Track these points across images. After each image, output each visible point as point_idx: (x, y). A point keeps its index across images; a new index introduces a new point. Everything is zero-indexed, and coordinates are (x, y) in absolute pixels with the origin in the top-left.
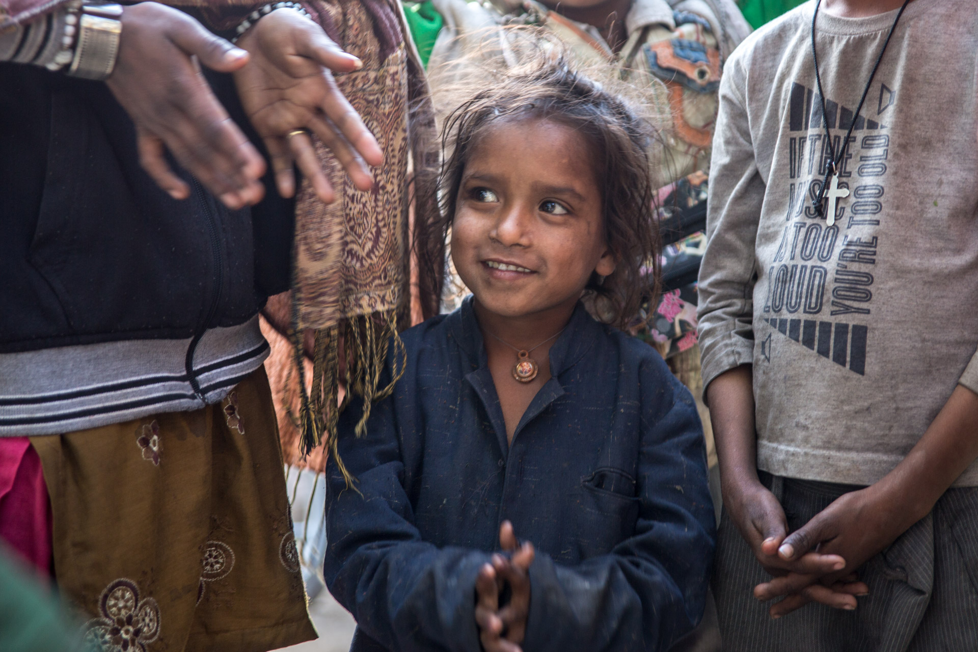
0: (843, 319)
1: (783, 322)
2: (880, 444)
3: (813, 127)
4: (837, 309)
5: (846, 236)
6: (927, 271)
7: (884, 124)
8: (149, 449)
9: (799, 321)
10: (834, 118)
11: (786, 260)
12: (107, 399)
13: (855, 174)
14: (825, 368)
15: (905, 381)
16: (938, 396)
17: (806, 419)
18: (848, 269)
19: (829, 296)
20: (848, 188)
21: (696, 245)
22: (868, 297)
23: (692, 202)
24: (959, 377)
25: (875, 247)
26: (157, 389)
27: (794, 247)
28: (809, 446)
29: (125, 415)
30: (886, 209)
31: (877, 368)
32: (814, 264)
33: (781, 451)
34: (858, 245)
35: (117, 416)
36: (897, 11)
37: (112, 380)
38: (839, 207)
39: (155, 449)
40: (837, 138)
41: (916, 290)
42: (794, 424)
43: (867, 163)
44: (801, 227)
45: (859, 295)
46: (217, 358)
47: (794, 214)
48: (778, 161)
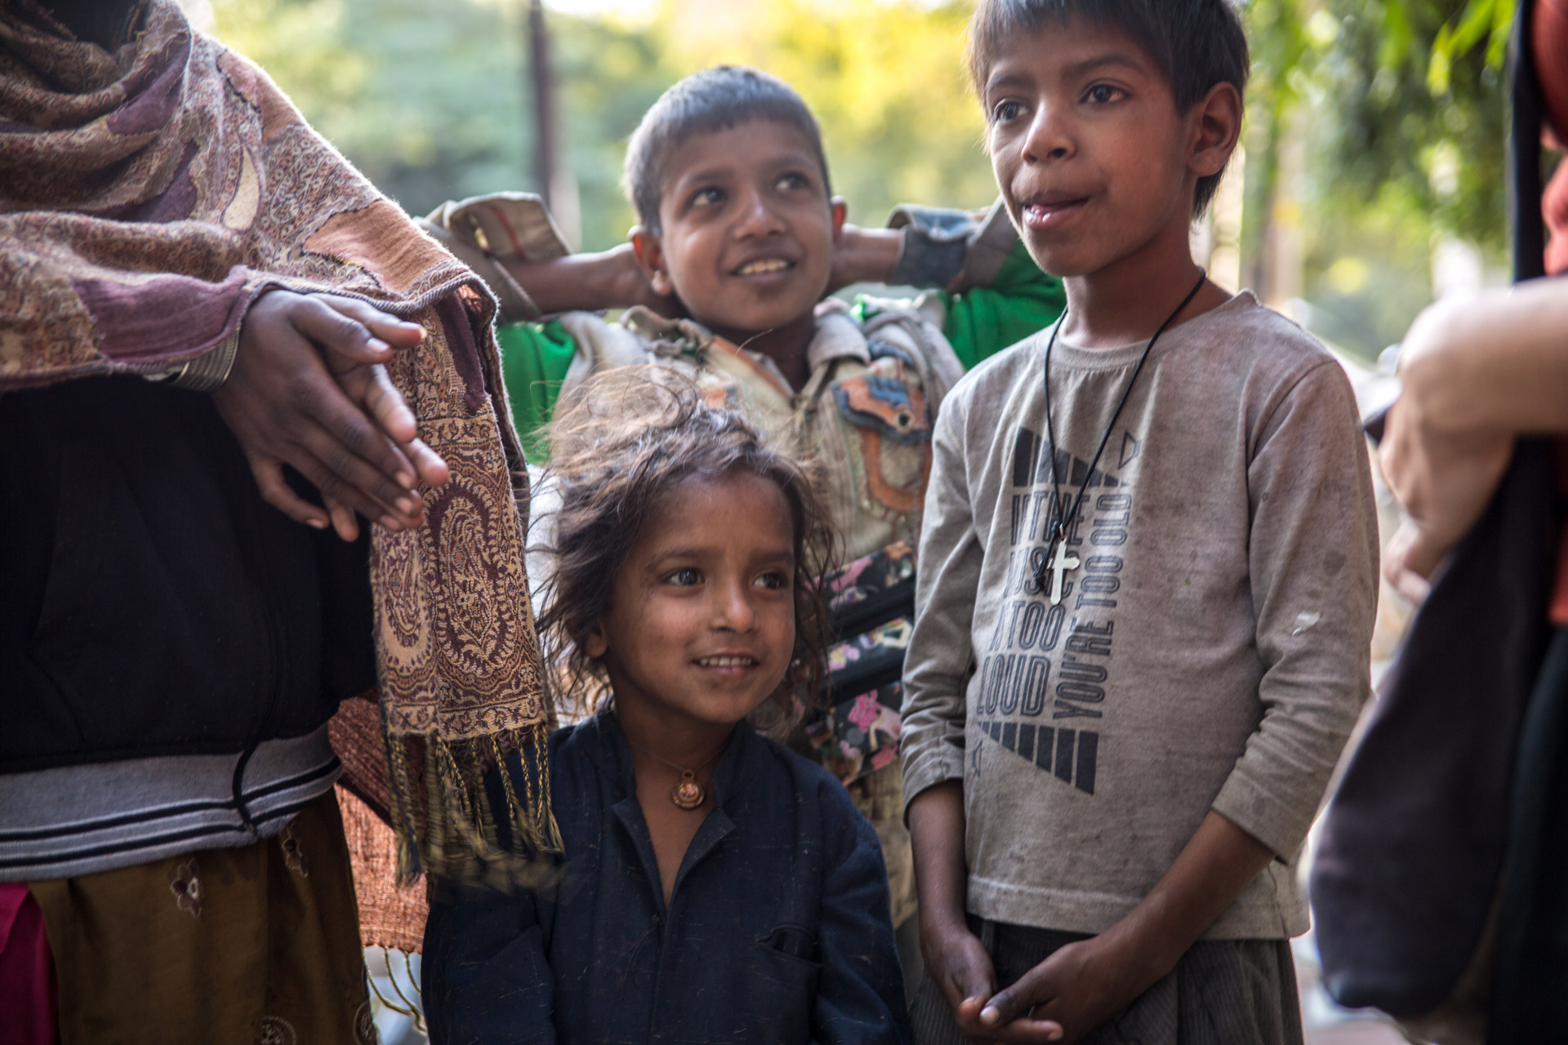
0: (1068, 723)
1: (996, 726)
2: (1112, 882)
3: (1040, 481)
4: (1061, 710)
5: (1074, 620)
6: (1174, 665)
7: (1125, 481)
8: (186, 896)
9: (1015, 725)
10: (1064, 471)
11: (1003, 649)
12: (130, 832)
13: (1086, 542)
14: (1045, 785)
15: (1144, 803)
16: (1185, 824)
17: (1021, 848)
18: (1076, 661)
19: (1051, 693)
20: (1078, 557)
21: (897, 635)
22: (1100, 696)
23: (891, 581)
24: (1212, 800)
25: (1111, 634)
26: (196, 821)
27: (1012, 632)
28: (1025, 882)
29: (154, 853)
30: (1124, 588)
31: (1109, 787)
32: (1035, 654)
33: (993, 888)
34: (1089, 632)
35: (142, 854)
36: (1148, 341)
37: (138, 807)
38: (1067, 582)
39: (195, 895)
40: (1068, 496)
41: (1160, 689)
42: (1008, 855)
43: (1102, 528)
44: (1019, 607)
45: (1088, 694)
46: (273, 779)
47: (1012, 590)
48: (998, 523)
